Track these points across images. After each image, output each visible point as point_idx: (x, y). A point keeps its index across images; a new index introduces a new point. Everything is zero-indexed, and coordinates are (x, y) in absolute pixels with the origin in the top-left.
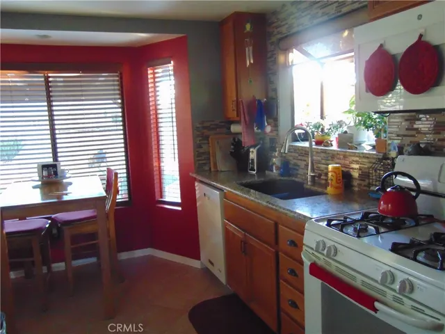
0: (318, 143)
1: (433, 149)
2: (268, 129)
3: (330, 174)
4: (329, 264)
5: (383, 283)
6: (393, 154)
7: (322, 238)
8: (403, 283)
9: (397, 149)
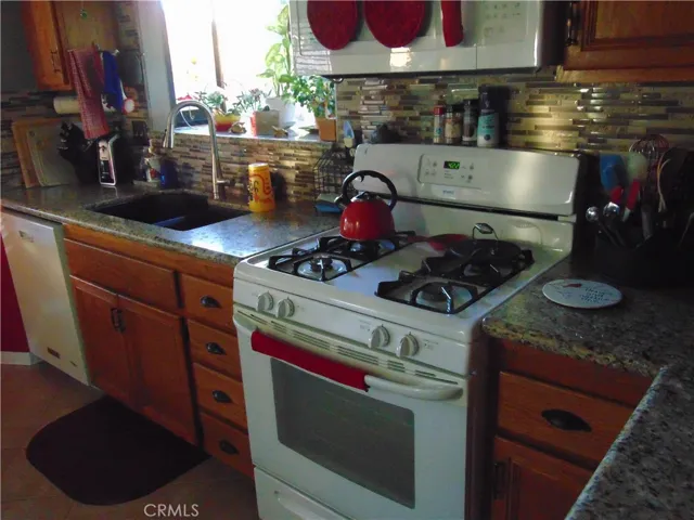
0: (223, 127)
1: (404, 133)
2: (130, 106)
3: (252, 180)
4: (283, 330)
5: (375, 346)
6: (348, 142)
7: (266, 290)
8: (405, 343)
9: (353, 134)
